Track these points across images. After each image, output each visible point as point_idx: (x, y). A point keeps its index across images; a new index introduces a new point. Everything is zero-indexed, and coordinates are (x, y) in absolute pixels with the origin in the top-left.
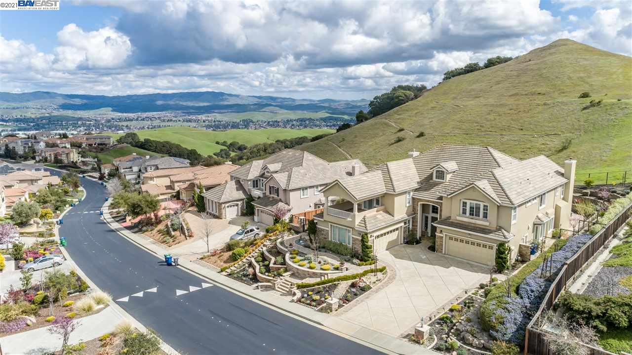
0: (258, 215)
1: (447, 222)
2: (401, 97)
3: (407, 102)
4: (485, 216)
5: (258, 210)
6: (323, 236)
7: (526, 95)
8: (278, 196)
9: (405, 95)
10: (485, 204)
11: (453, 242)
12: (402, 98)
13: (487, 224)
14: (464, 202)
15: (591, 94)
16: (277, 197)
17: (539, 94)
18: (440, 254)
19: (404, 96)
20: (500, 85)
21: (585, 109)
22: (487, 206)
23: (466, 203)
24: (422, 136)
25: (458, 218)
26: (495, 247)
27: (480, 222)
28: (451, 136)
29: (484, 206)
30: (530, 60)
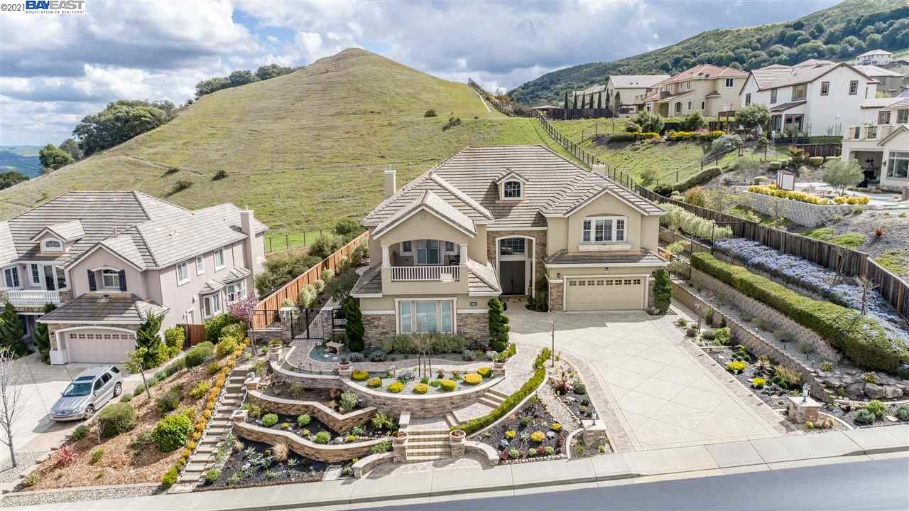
0: (64, 347)
1: (562, 257)
2: (146, 117)
3: (158, 126)
4: (620, 237)
5: (61, 334)
6: (380, 330)
7: (354, 114)
9: (152, 115)
10: (620, 218)
11: (577, 289)
12: (147, 119)
13: (627, 247)
14: (585, 223)
15: (437, 113)
16: (120, 292)
17: (372, 112)
18: (560, 312)
19: (149, 115)
20: (305, 102)
21: (445, 128)
22: (623, 222)
23: (589, 223)
24: (224, 177)
25: (582, 248)
26: (649, 279)
27: (615, 247)
28: (278, 173)
29: (619, 222)
30: (327, 72)
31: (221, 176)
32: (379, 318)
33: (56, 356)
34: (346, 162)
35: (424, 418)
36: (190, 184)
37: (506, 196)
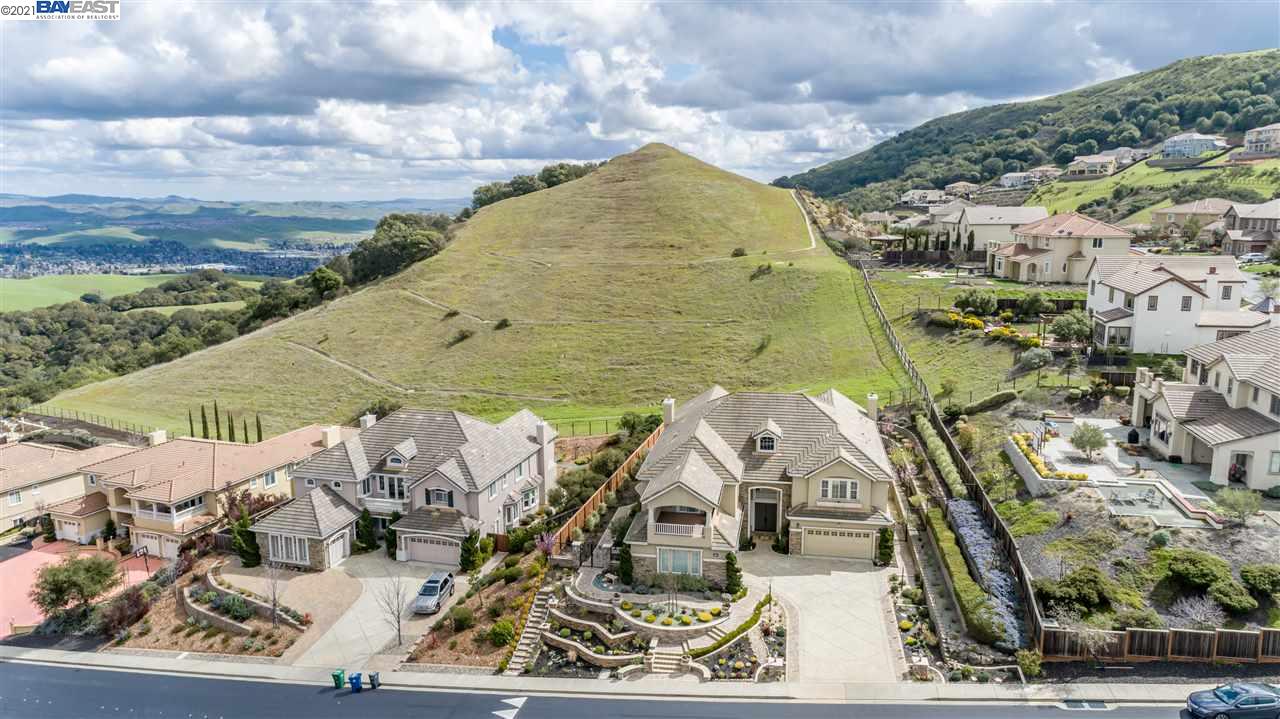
0: (406, 548)
1: (803, 511)
2: (424, 244)
3: (436, 252)
4: (854, 496)
5: (406, 538)
6: (645, 568)
7: (651, 247)
8: (451, 504)
9: (431, 241)
10: (853, 481)
11: (815, 536)
12: (425, 246)
13: (859, 506)
14: (823, 482)
15: (747, 252)
16: (447, 507)
17: (672, 246)
18: (798, 556)
19: (428, 242)
20: (597, 225)
21: (753, 277)
22: (856, 484)
23: (827, 482)
24: (507, 326)
25: (819, 504)
26: (876, 534)
27: (849, 505)
28: (563, 325)
29: (852, 483)
30: (624, 180)
31: (503, 325)
32: (644, 559)
33: (401, 555)
34: (638, 316)
35: (668, 643)
36: (472, 333)
37: (762, 448)
